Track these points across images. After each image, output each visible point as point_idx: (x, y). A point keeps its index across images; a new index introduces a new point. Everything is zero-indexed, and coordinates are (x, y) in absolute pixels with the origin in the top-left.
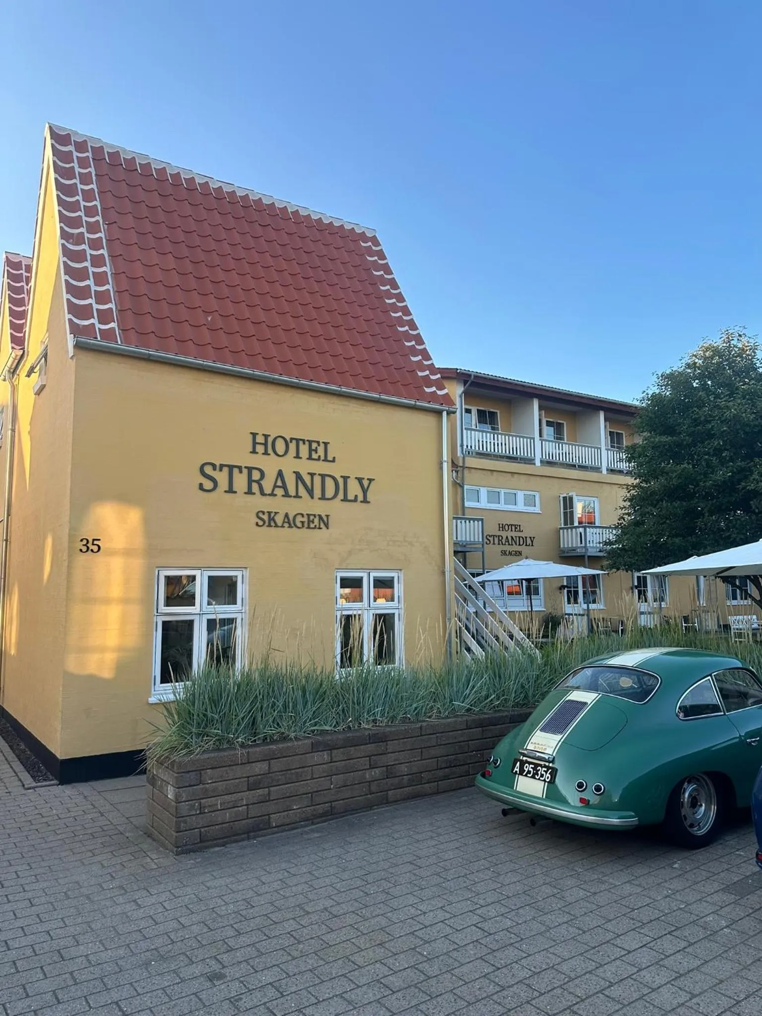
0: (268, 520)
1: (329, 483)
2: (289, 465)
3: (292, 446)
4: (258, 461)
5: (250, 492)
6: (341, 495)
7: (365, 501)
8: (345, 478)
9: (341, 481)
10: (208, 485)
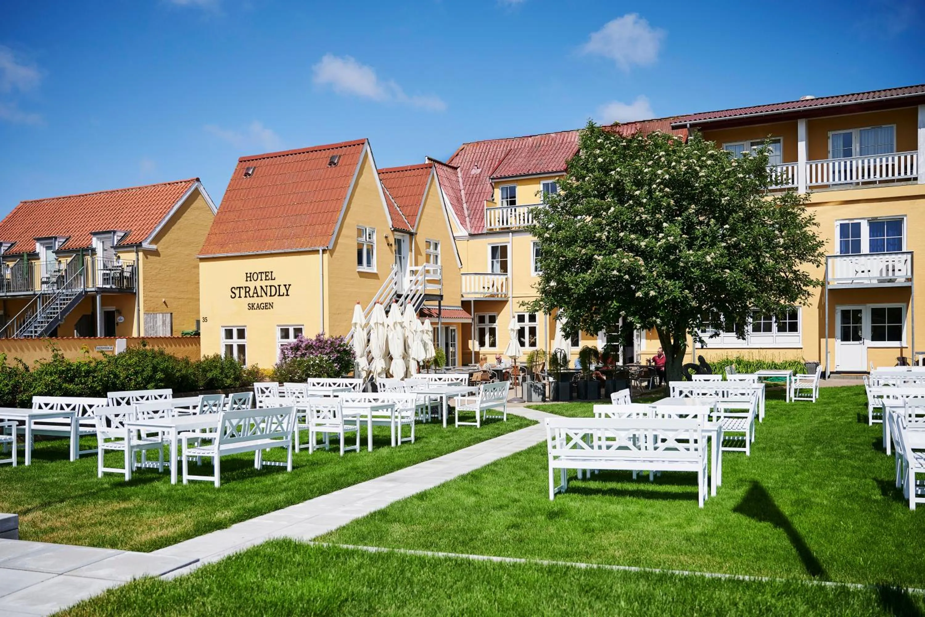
0: (251, 307)
1: (273, 288)
2: (258, 284)
3: (259, 276)
4: (248, 284)
5: (246, 297)
6: (278, 294)
7: (287, 295)
8: (279, 286)
9: (277, 288)
10: (233, 295)
